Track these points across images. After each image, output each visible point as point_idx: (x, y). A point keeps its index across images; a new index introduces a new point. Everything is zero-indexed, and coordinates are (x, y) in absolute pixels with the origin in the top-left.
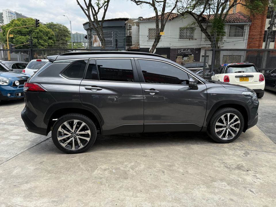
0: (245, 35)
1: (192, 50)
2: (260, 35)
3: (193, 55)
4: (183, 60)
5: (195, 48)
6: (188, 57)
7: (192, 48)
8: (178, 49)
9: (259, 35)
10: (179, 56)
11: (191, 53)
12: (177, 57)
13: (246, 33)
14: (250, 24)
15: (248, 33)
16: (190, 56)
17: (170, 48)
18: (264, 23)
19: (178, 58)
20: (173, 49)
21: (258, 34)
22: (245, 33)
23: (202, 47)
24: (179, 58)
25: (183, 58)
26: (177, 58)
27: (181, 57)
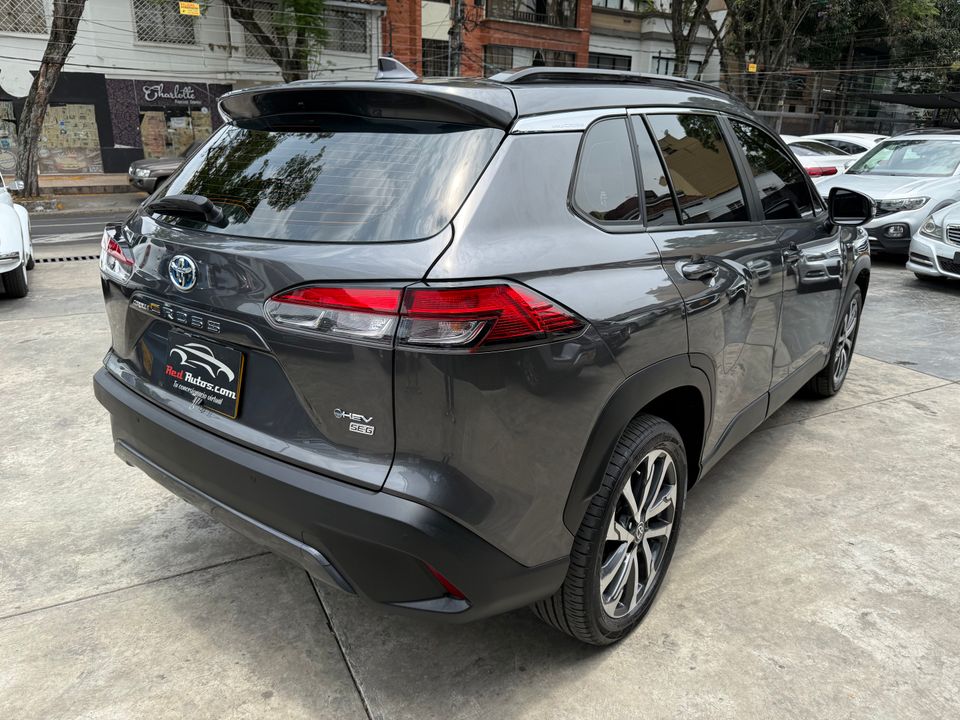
0: (371, 46)
1: (199, 89)
2: (411, 53)
3: (204, 110)
4: (169, 127)
5: (208, 82)
6: (190, 119)
7: (197, 84)
8: (141, 84)
9: (408, 52)
10: (148, 114)
11: (198, 103)
12: (141, 117)
13: (374, 43)
14: (382, 12)
15: (380, 41)
16: (195, 114)
17: (103, 75)
18: (418, 13)
19: (145, 120)
20: (118, 80)
21: (406, 49)
22: (371, 41)
23: (237, 81)
24: (153, 121)
25: (168, 119)
26: (141, 121)
27: (160, 115)
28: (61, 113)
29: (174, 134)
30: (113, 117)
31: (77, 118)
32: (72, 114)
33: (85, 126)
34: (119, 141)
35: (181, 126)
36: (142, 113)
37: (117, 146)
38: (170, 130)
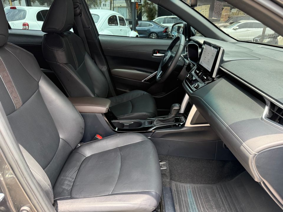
28: (200, 8)
29: (232, 14)
30: (215, 8)
31: (204, 9)
32: (203, 8)
33: (206, 12)
34: (214, 17)
35: (235, 12)
36: (223, 7)
37: (213, 18)
38: (230, 13)
